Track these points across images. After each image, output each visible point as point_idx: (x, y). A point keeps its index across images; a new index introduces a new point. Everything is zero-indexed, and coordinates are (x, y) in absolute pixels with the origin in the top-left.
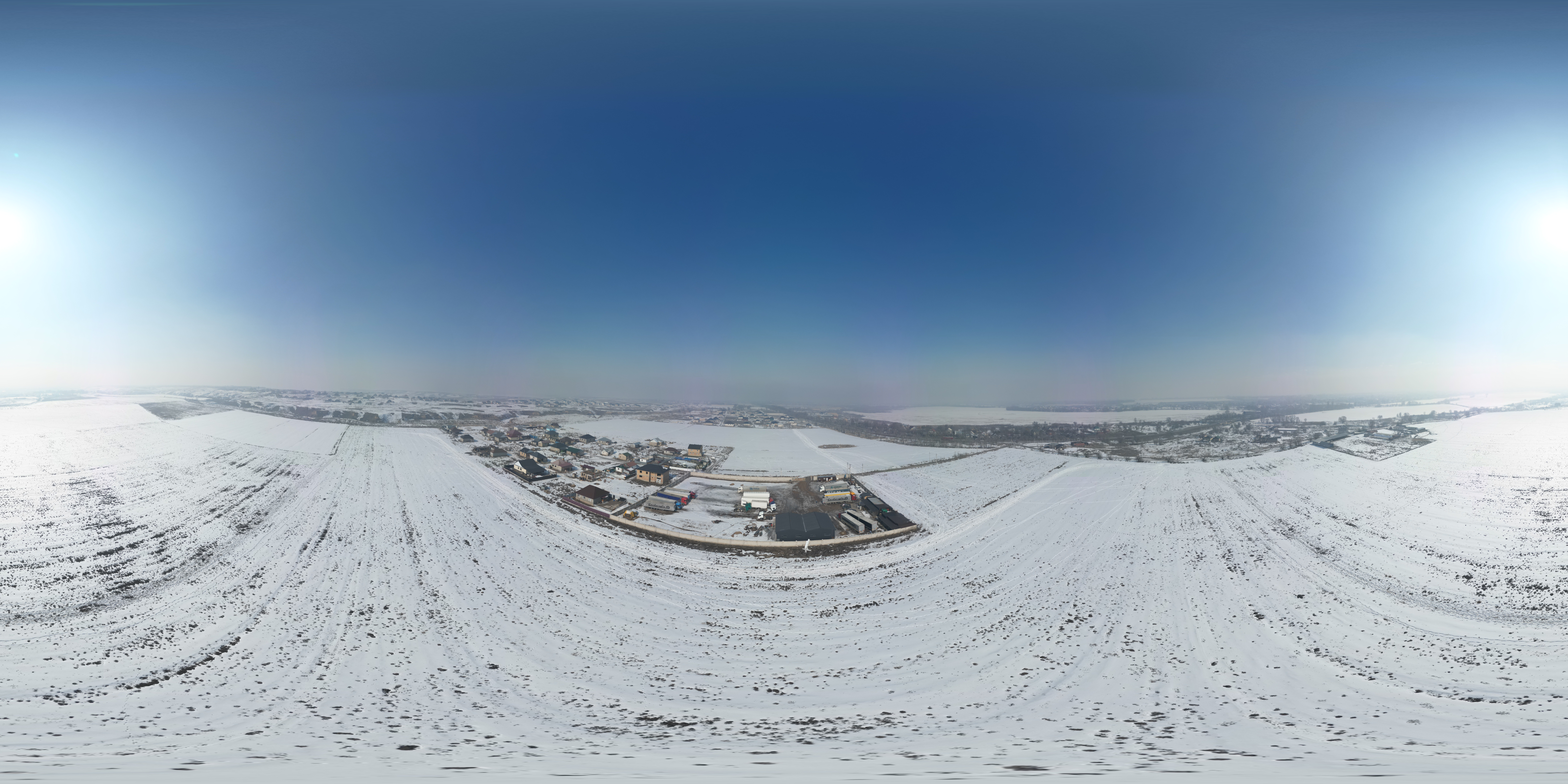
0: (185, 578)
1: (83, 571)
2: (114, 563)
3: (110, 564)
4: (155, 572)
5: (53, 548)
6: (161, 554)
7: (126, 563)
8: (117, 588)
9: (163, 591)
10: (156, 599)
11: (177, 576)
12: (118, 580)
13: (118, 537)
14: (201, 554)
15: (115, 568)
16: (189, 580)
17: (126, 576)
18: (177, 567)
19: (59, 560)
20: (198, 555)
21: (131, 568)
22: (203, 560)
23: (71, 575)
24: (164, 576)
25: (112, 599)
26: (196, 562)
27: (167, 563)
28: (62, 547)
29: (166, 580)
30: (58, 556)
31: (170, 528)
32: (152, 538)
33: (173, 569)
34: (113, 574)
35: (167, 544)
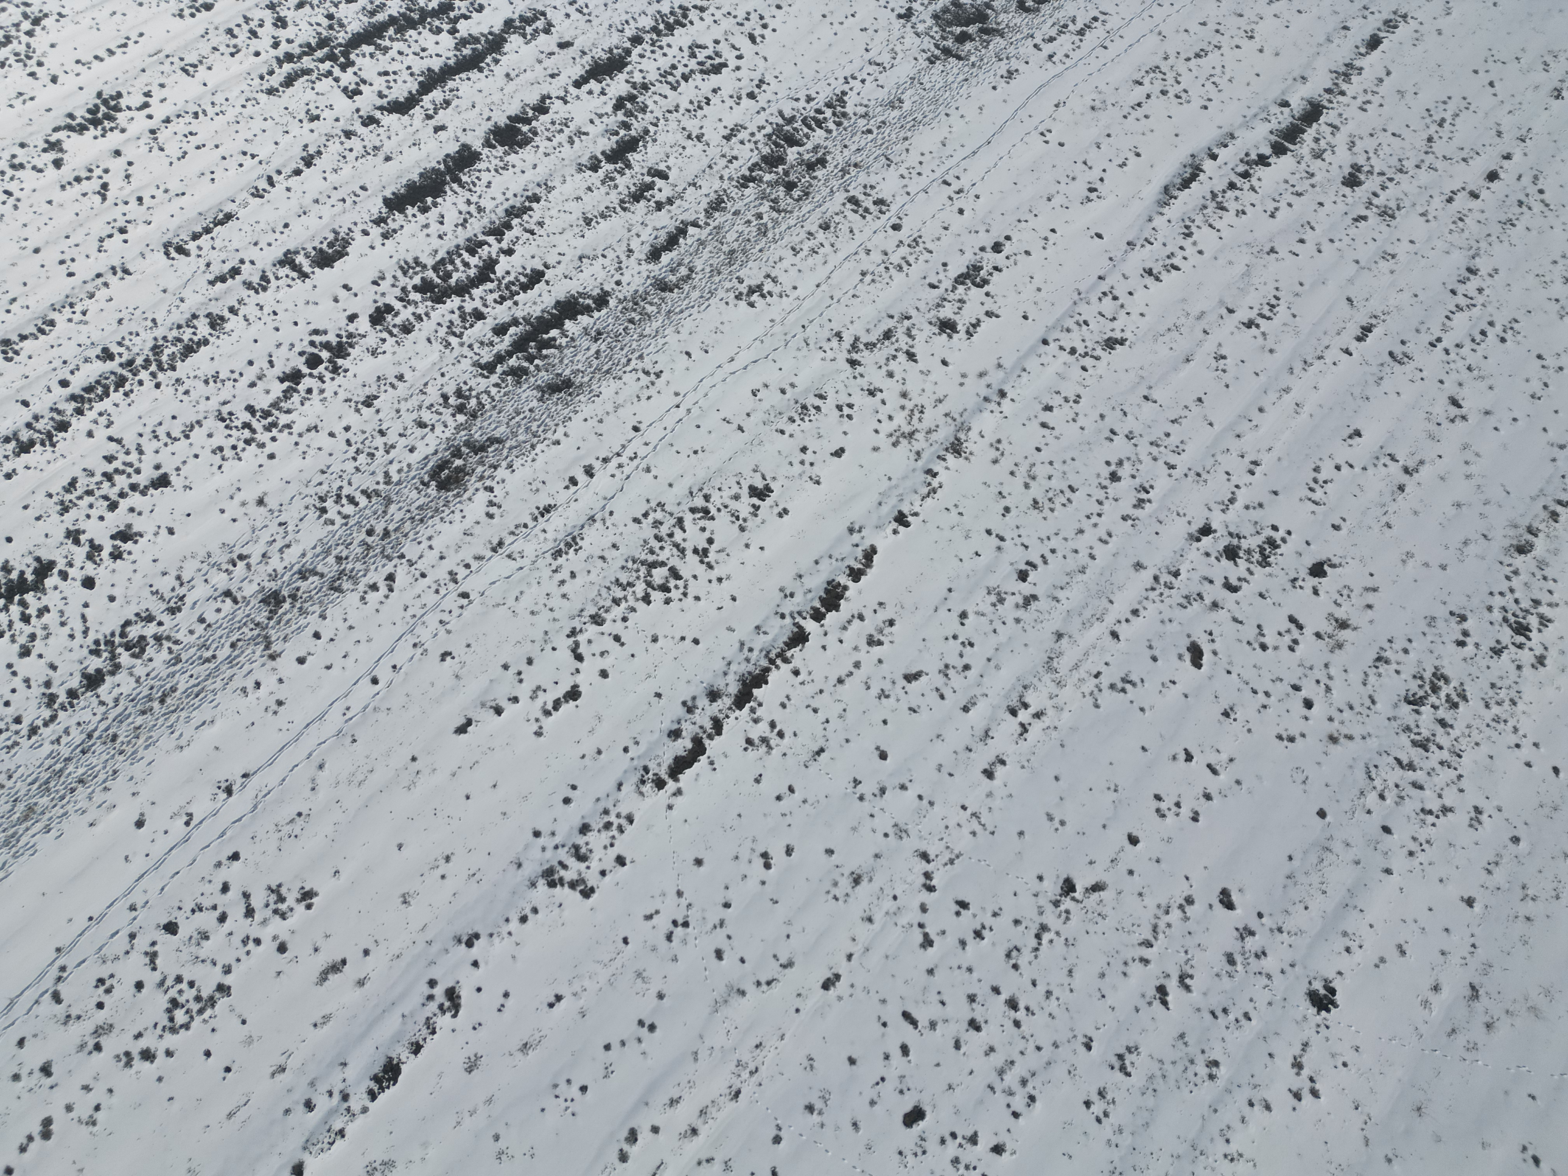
0: (725, 271)
1: (364, 306)
2: (462, 236)
3: (449, 244)
4: (621, 251)
6: (629, 166)
7: (509, 227)
8: (510, 354)
9: (661, 341)
10: (645, 380)
11: (699, 264)
12: (501, 313)
13: (437, 95)
14: (781, 160)
15: (474, 261)
16: (741, 281)
17: (525, 288)
18: (695, 224)
19: (249, 285)
20: (772, 161)
21: (532, 249)
22: (790, 186)
23: (332, 338)
24: (655, 269)
25: (509, 408)
26: (763, 197)
27: (659, 206)
29: (663, 286)
30: (235, 271)
31: (646, 22)
32: (578, 84)
33: (682, 231)
34: (477, 292)
35: (644, 109)
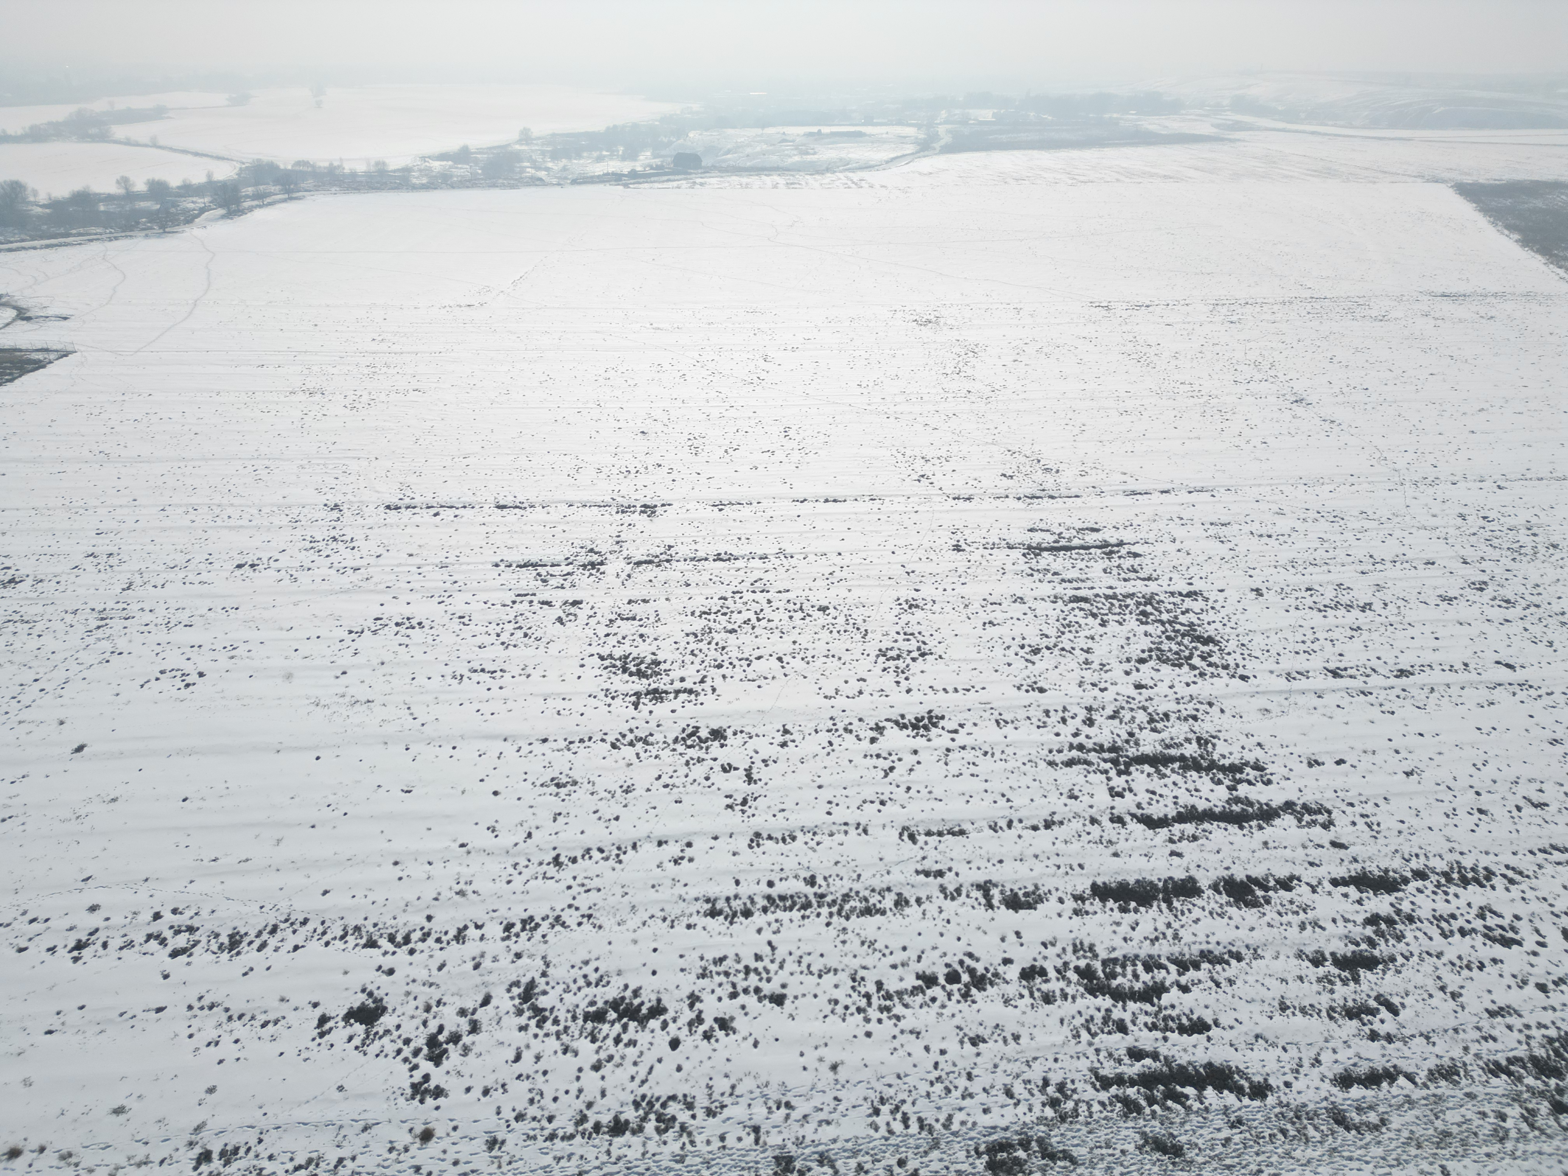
1: (1023, 958)
2: (1146, 950)
3: (1130, 949)
5: (929, 833)
7: (1197, 967)
8: (1132, 1083)
13: (1189, 828)
14: (1558, 1074)
15: (1145, 977)
17: (1182, 1030)
19: (943, 889)
20: (1545, 1068)
21: (1210, 1000)
23: (980, 969)
25: (1102, 1134)
28: (962, 833)
30: (940, 874)
31: (1440, 865)
34: (1132, 1006)
35: (1400, 938)
